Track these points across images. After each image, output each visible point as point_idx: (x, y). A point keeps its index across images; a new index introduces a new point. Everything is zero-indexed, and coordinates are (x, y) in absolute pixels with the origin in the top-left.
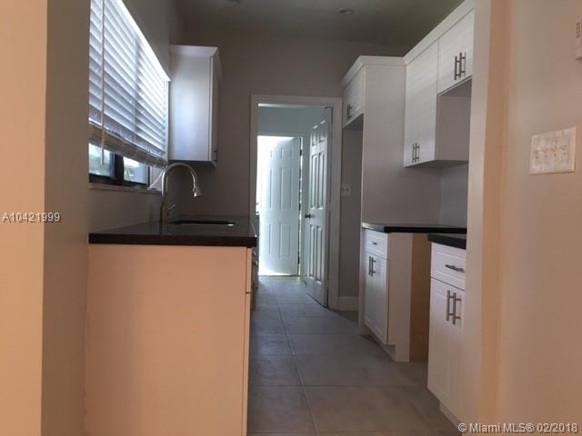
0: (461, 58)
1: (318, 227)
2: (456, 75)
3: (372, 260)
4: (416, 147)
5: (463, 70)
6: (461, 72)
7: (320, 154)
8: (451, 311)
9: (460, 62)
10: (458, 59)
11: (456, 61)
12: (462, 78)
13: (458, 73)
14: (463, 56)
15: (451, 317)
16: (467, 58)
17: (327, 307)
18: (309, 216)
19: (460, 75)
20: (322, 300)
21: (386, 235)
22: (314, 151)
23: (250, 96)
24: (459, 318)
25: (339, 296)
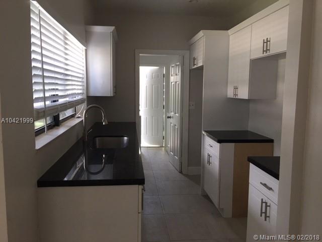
0: (267, 41)
1: (175, 125)
2: (264, 51)
3: (209, 155)
4: (236, 88)
5: (268, 49)
6: (267, 50)
7: (176, 82)
8: (264, 211)
9: (267, 43)
10: (265, 41)
11: (264, 43)
12: (268, 53)
13: (265, 50)
14: (269, 40)
15: (263, 215)
16: (271, 42)
17: (181, 172)
18: (170, 117)
19: (266, 51)
20: (178, 168)
21: (219, 144)
22: (172, 79)
23: (135, 50)
24: (269, 217)
25: (188, 166)
